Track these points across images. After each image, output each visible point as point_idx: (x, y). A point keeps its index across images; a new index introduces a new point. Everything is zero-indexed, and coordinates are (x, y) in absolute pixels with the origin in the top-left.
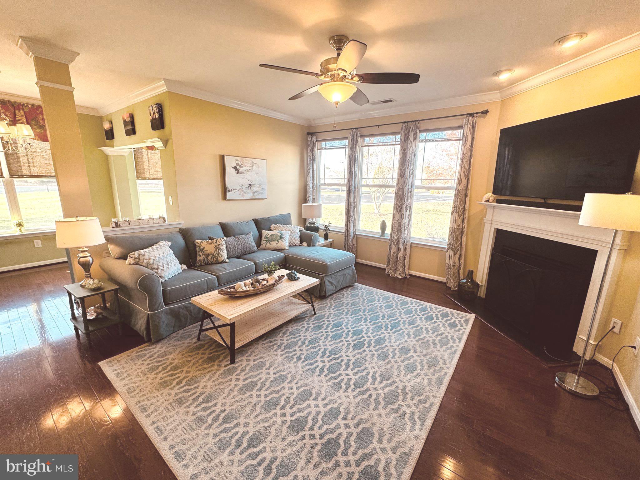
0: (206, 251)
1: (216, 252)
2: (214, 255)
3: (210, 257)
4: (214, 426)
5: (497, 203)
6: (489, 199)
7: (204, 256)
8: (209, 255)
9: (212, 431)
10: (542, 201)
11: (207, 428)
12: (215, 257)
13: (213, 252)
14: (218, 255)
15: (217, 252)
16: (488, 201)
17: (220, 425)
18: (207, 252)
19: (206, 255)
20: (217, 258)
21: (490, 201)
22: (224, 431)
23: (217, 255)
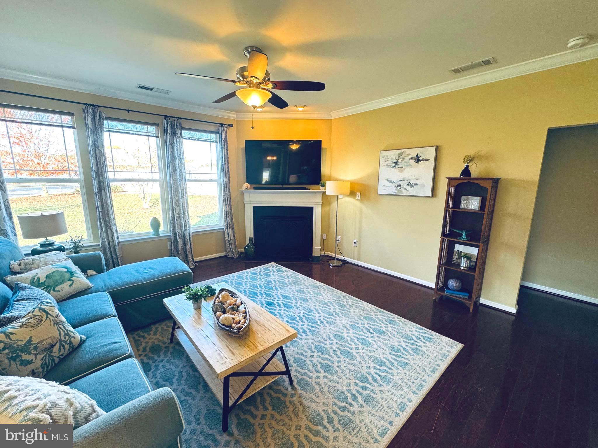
0: (42, 341)
1: (63, 333)
2: (63, 339)
3: (56, 349)
4: (372, 388)
5: (254, 189)
6: (247, 187)
7: (40, 357)
8: (52, 346)
9: (377, 389)
10: (281, 186)
11: (375, 393)
12: (66, 342)
13: (57, 335)
14: (70, 336)
15: (64, 331)
16: (247, 189)
17: (370, 384)
18: (44, 343)
19: (45, 350)
20: (71, 343)
21: (248, 188)
22: (375, 381)
23: (67, 337)
